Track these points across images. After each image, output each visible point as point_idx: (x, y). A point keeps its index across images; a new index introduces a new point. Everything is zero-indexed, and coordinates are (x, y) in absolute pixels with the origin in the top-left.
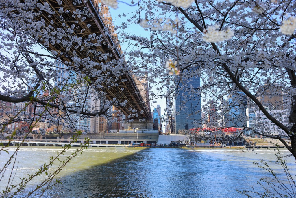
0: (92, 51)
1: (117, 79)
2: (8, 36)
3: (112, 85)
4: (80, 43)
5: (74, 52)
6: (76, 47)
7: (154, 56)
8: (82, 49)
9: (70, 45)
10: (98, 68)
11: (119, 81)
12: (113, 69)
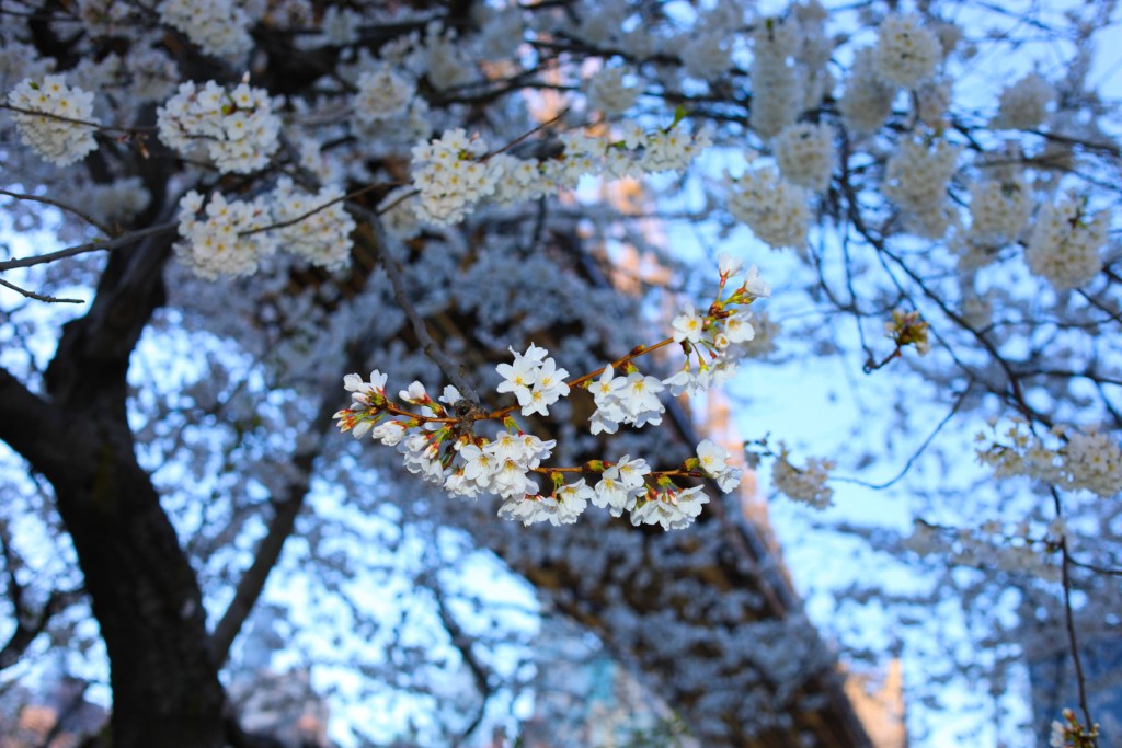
0: (680, 588)
1: (784, 694)
2: (381, 537)
3: (766, 720)
4: (634, 557)
5: (613, 592)
6: (621, 573)
7: (933, 600)
8: (643, 579)
9: (597, 563)
10: (705, 651)
11: (791, 708)
12: (768, 656)
